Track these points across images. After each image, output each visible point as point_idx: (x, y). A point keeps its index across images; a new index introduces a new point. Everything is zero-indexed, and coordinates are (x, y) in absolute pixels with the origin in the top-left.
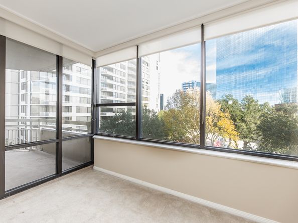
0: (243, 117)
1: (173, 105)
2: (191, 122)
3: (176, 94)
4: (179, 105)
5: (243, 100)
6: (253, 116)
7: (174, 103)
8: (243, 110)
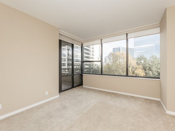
0: (150, 68)
1: (108, 61)
2: (119, 71)
3: (110, 55)
4: (112, 61)
5: (150, 58)
6: (156, 67)
7: (109, 60)
8: (150, 64)
